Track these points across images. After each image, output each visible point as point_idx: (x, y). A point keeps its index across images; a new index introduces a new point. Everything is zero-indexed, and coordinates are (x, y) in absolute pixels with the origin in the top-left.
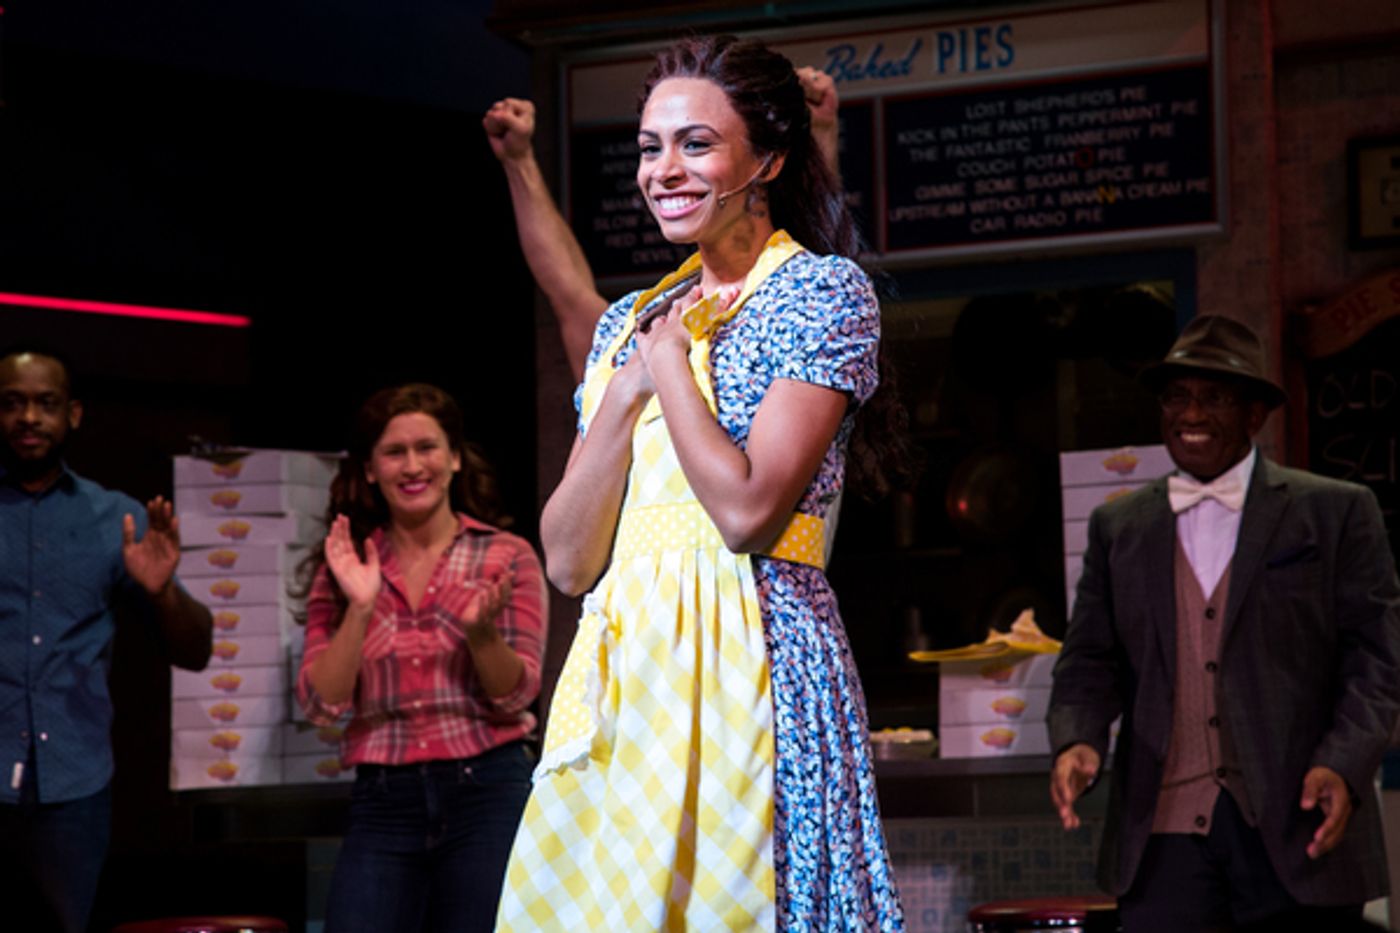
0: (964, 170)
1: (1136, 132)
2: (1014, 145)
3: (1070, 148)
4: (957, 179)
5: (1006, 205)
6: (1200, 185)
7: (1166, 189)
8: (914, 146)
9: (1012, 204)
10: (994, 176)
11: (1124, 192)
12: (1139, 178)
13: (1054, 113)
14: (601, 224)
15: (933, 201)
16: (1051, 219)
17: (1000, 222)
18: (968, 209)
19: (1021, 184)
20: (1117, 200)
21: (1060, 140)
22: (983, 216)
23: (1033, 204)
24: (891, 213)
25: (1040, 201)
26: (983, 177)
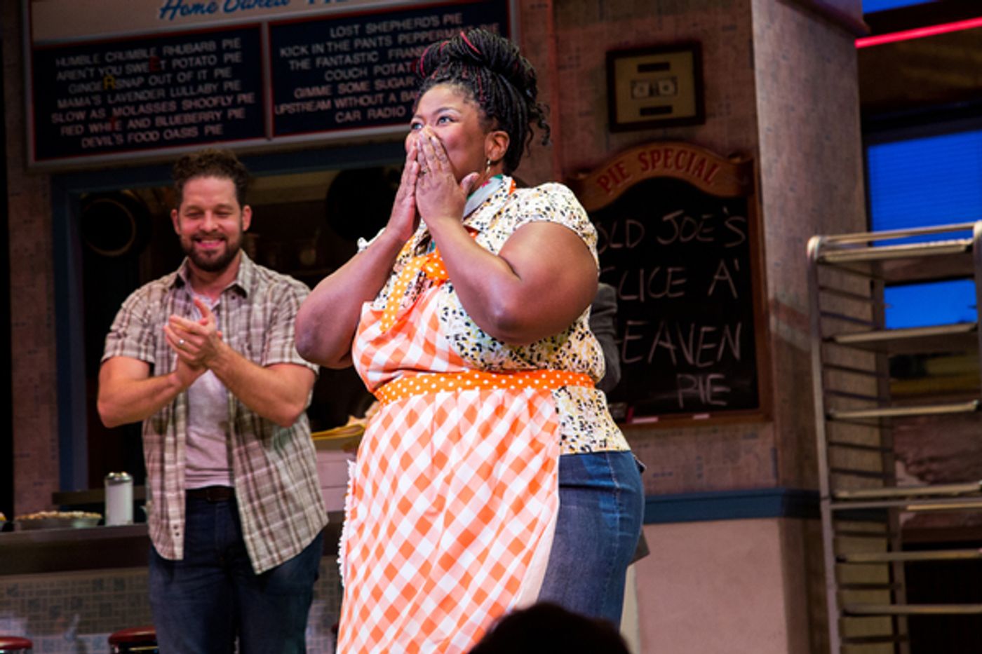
0: (330, 76)
2: (366, 57)
3: (407, 59)
4: (325, 83)
5: (361, 101)
8: (292, 58)
9: (366, 100)
10: (352, 80)
13: (395, 33)
14: (57, 118)
15: (307, 99)
16: (395, 112)
17: (357, 115)
18: (333, 104)
19: (372, 86)
21: (399, 53)
22: (344, 110)
23: (381, 101)
24: (276, 108)
25: (386, 98)
26: (344, 81)
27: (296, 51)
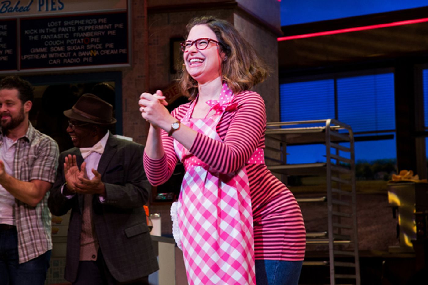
0: (47, 43)
1: (103, 33)
2: (63, 36)
3: (82, 37)
4: (45, 47)
5: (61, 55)
6: (124, 51)
7: (112, 52)
8: (30, 35)
9: (63, 55)
10: (57, 46)
11: (99, 52)
12: (104, 48)
13: (77, 26)
15: (36, 53)
16: (75, 61)
17: (59, 61)
18: (48, 56)
19: (66, 49)
20: (97, 55)
21: (79, 35)
22: (53, 59)
23: (69, 55)
24: (22, 57)
25: (72, 54)
26: (53, 46)
27: (32, 32)
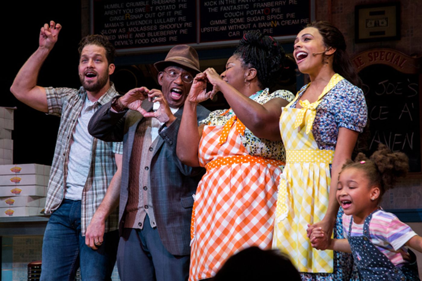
0: (226, 15)
1: (284, 3)
2: (243, 7)
3: (262, 8)
4: (224, 18)
5: (240, 27)
6: (305, 21)
7: (293, 22)
8: (210, 6)
9: (242, 27)
10: (236, 17)
11: (280, 23)
12: (285, 18)
14: (104, 32)
15: (216, 26)
17: (238, 33)
18: (227, 28)
19: (246, 20)
20: (278, 26)
21: (259, 5)
22: (232, 31)
23: (249, 27)
24: (201, 29)
25: (252, 26)
26: (233, 18)
27: (212, 3)
